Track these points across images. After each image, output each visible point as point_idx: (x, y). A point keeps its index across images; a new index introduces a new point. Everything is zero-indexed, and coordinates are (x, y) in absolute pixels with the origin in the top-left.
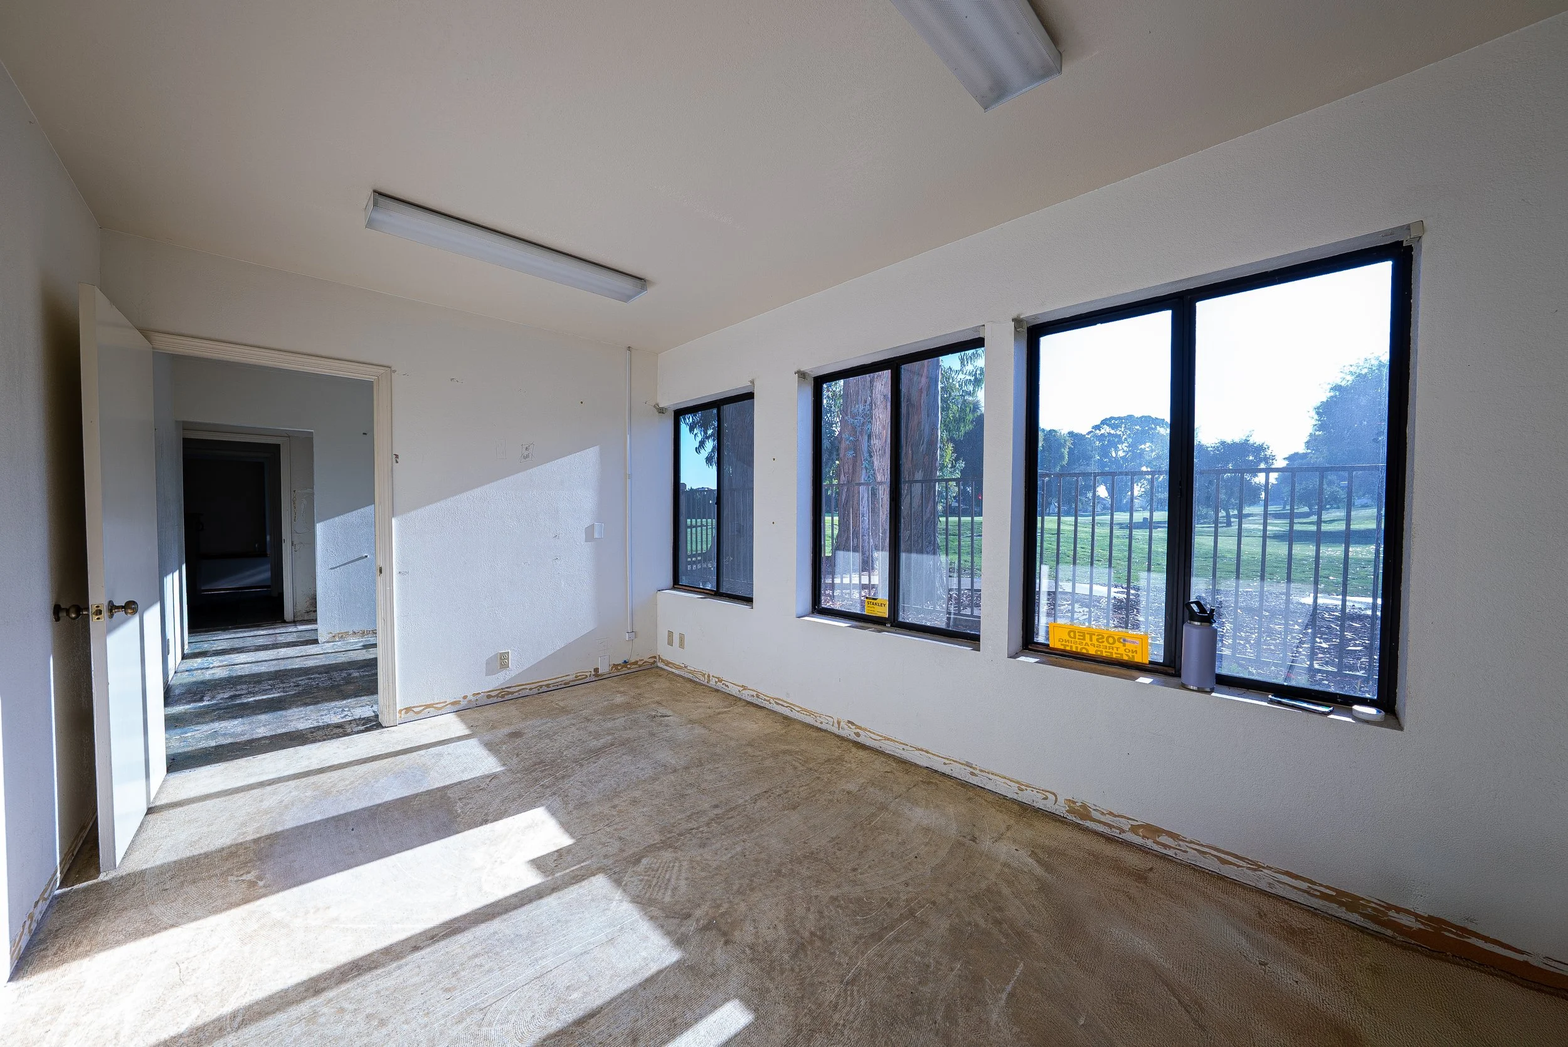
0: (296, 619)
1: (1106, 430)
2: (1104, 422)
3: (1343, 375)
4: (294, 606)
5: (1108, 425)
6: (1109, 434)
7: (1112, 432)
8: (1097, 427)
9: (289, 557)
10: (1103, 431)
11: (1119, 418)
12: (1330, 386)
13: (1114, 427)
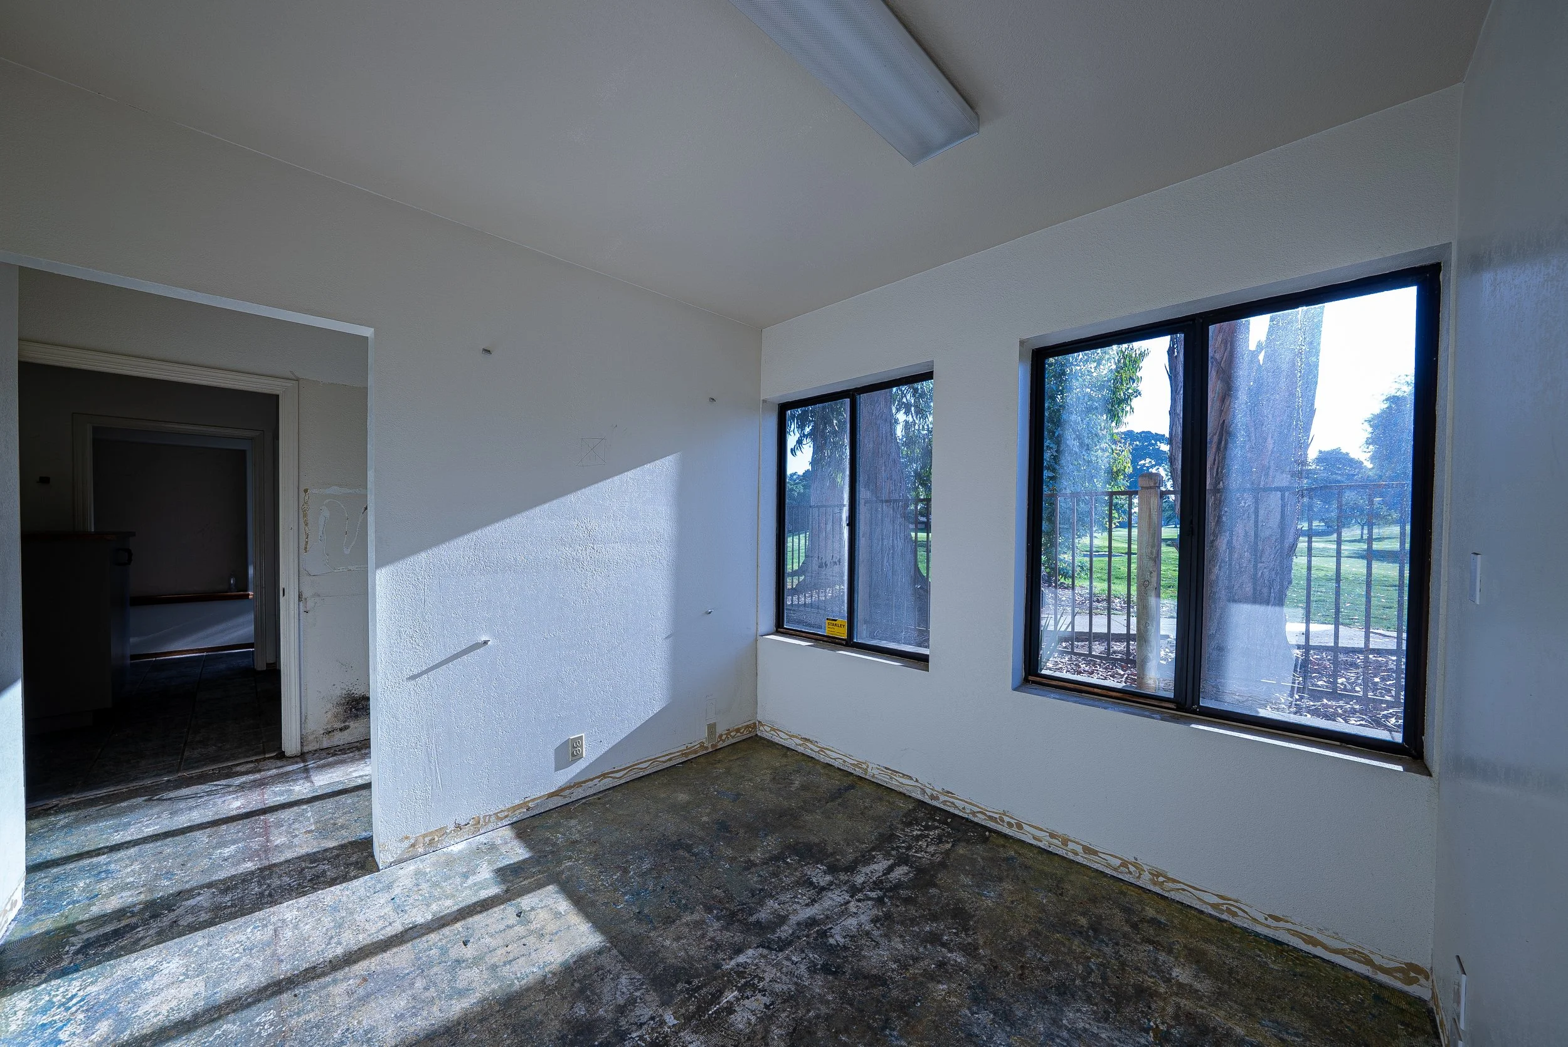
0: (306, 749)
3: (1398, 386)
4: (303, 722)
9: (294, 624)
12: (1385, 398)
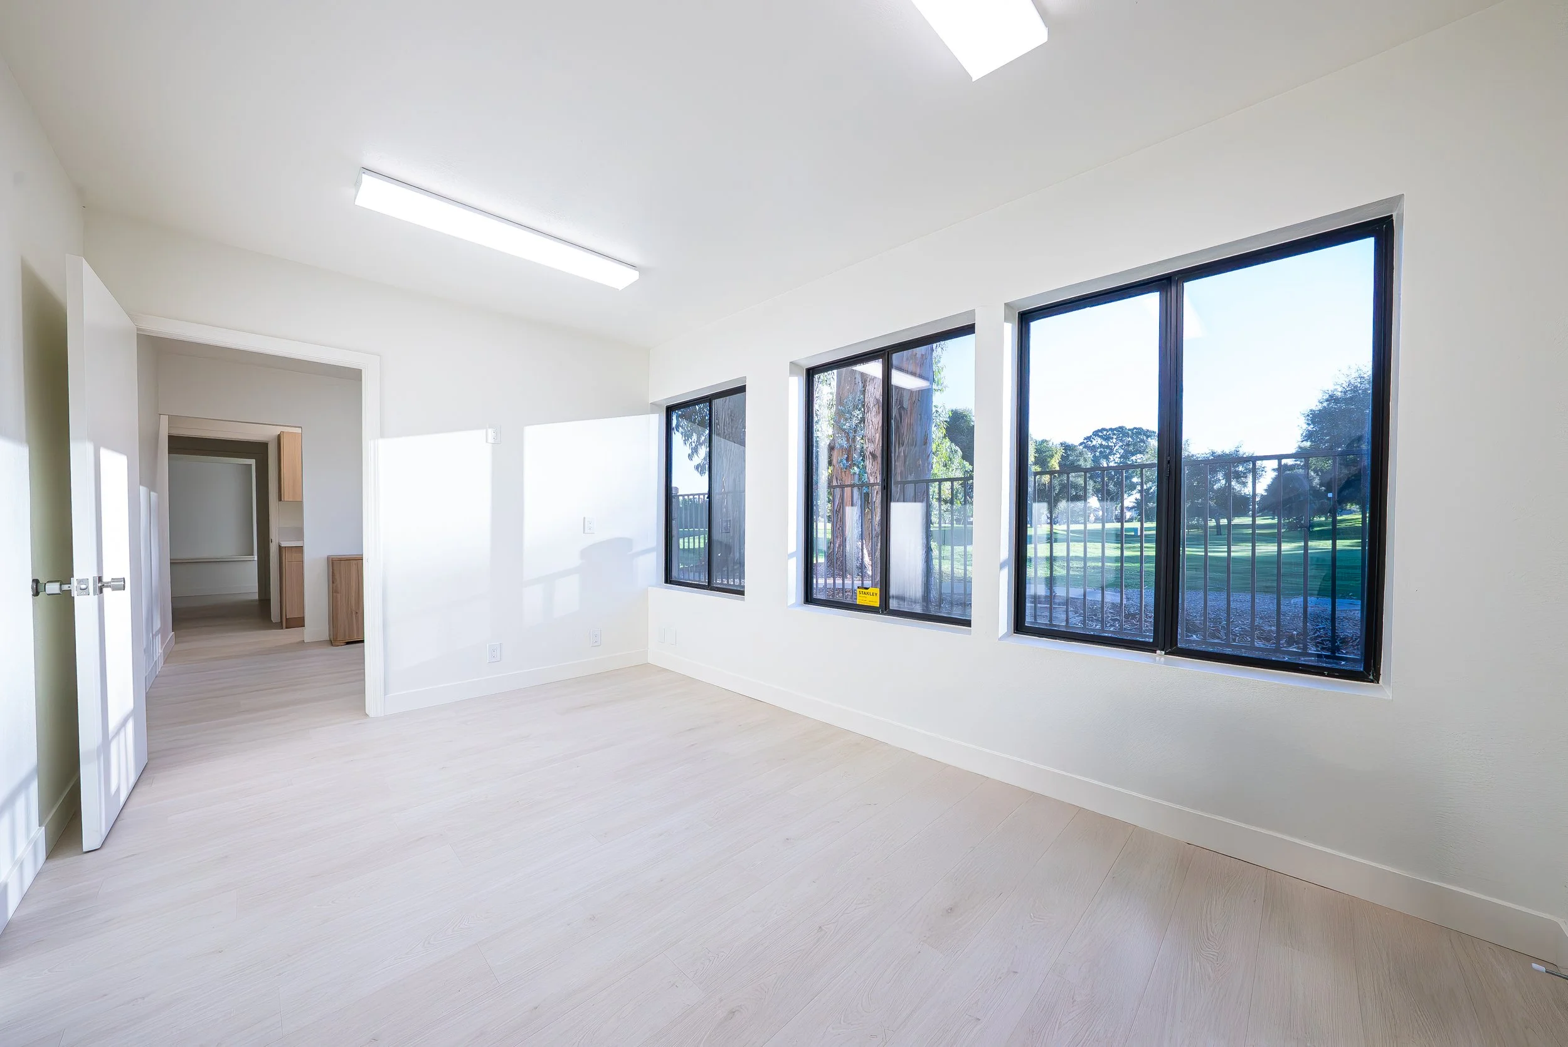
1: (1097, 441)
2: (1096, 433)
5: (1099, 436)
6: (1101, 445)
7: (1104, 443)
8: (1089, 438)
10: (1094, 443)
11: (1111, 429)
13: (1107, 438)
